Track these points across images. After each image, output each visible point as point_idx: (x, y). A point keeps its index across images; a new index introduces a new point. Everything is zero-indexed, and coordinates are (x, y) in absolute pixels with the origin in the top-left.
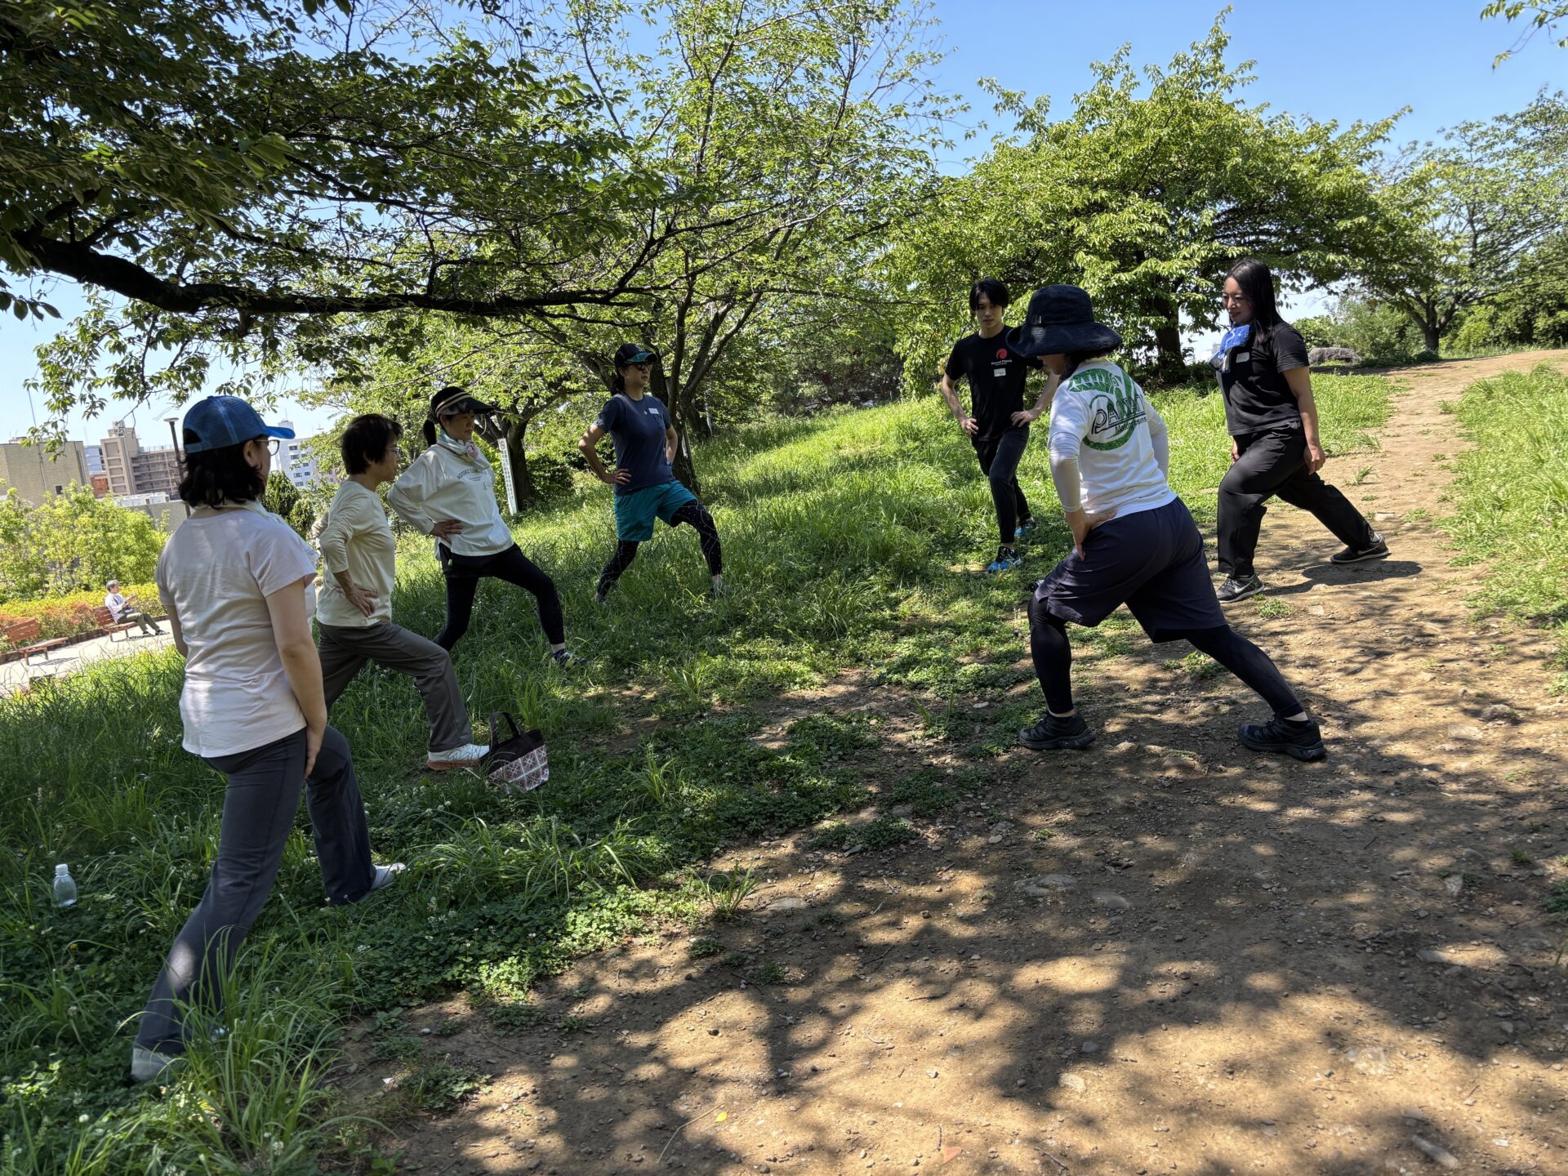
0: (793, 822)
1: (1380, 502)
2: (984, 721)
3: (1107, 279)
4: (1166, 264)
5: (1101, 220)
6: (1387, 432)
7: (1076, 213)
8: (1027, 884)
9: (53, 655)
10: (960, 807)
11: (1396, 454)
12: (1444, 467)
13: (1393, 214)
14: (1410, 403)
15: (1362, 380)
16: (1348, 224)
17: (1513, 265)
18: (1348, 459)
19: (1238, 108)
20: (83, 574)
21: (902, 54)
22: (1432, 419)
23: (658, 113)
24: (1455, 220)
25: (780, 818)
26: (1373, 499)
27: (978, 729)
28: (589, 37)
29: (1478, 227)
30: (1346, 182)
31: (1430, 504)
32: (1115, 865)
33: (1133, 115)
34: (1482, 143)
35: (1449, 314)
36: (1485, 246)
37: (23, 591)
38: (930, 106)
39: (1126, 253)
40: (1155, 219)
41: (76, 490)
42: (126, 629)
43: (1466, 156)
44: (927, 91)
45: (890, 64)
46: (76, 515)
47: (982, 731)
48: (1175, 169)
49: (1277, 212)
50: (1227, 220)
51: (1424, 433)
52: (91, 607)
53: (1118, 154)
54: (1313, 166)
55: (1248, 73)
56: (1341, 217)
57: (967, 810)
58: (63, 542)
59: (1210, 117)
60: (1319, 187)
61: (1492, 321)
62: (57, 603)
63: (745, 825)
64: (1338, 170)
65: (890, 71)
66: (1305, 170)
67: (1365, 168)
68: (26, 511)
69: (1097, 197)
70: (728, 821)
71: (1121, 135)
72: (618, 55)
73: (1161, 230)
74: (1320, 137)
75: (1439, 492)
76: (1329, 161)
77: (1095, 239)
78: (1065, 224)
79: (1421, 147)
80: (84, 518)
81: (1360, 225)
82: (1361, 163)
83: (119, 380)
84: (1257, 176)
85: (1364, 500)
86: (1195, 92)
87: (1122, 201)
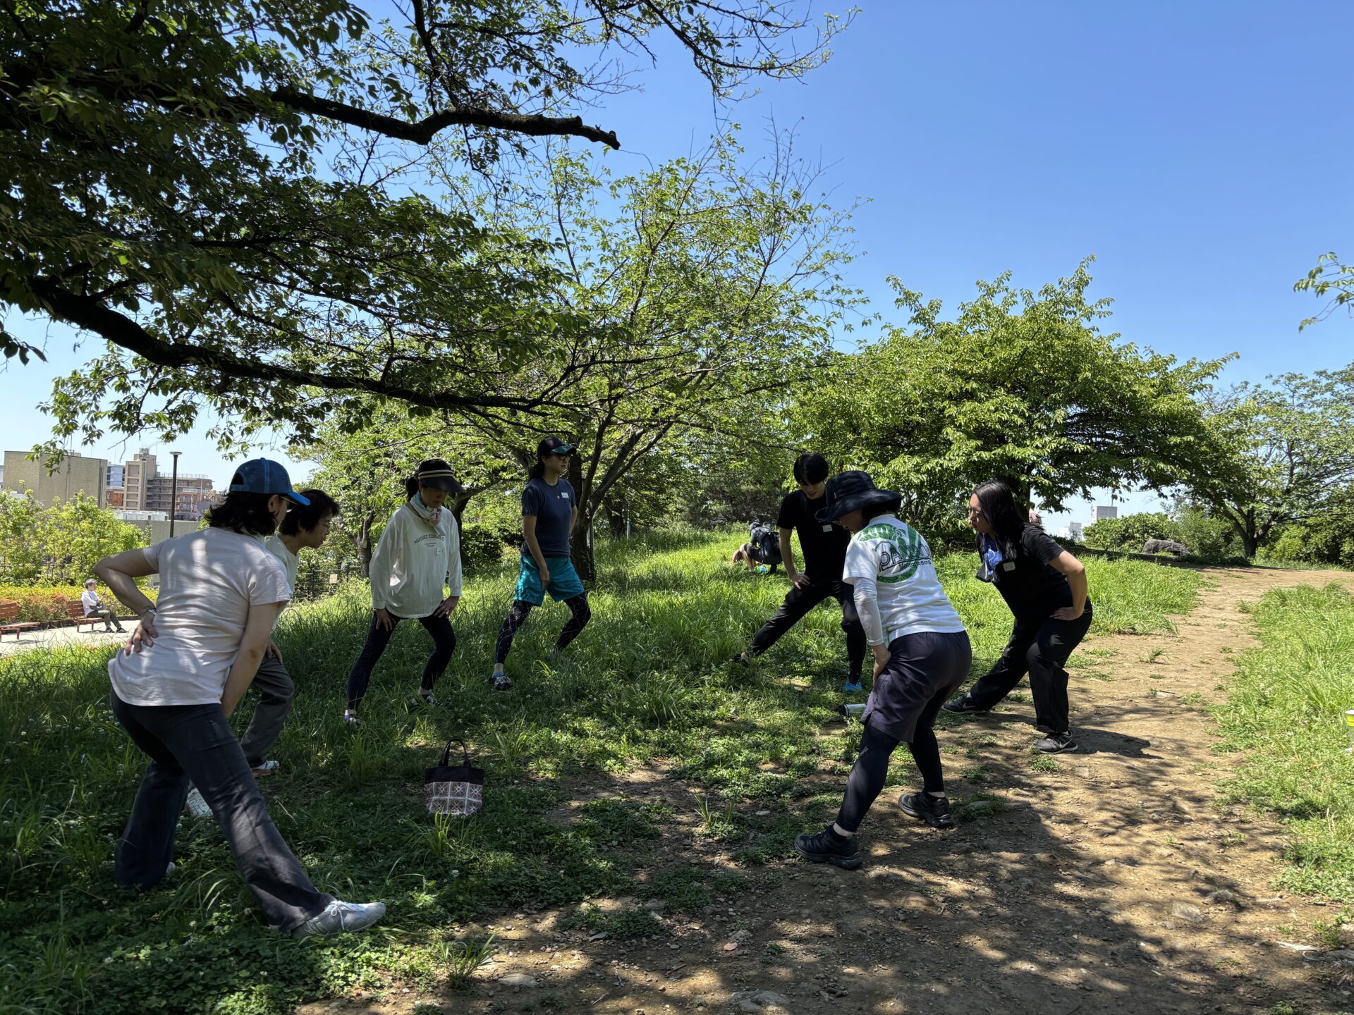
0: (553, 899)
1: (1165, 681)
2: (760, 828)
3: (969, 455)
4: (1021, 450)
5: (968, 405)
6: (1190, 620)
7: (950, 397)
8: (744, 997)
9: (24, 636)
10: (708, 910)
11: (1191, 640)
12: (1228, 660)
13: (1217, 436)
14: (1215, 598)
15: (1179, 572)
16: (1179, 440)
17: (1324, 496)
18: (1150, 638)
19: (1095, 335)
20: (72, 570)
21: (819, 251)
22: (1231, 615)
23: (610, 267)
24: (1276, 451)
25: (543, 894)
26: (1160, 677)
27: (752, 835)
28: (563, 201)
29: (1295, 459)
30: (1177, 406)
31: (1207, 691)
32: (830, 992)
33: (1006, 326)
34: (1303, 391)
35: (1266, 528)
36: (1301, 477)
37: (17, 577)
38: (836, 295)
39: (988, 436)
40: (1016, 411)
41: (82, 499)
42: (93, 623)
43: (1289, 400)
44: (835, 282)
45: (808, 257)
46: (79, 521)
47: (755, 837)
48: (1036, 374)
49: (1119, 422)
50: (1079, 421)
51: (1220, 626)
52: (69, 599)
53: (991, 355)
55: (1106, 308)
56: (1173, 434)
57: (715, 913)
58: (61, 541)
60: (1155, 407)
61: (1305, 539)
62: (43, 593)
63: (508, 894)
64: (1173, 396)
65: (808, 263)
66: (1144, 391)
67: (1197, 396)
68: (37, 510)
69: (968, 387)
70: (494, 888)
71: (995, 340)
72: (586, 217)
73: (1020, 421)
75: (1218, 681)
76: (1165, 388)
77: (962, 420)
78: (938, 404)
79: (1251, 387)
80: (85, 524)
81: (1188, 442)
82: (1192, 393)
83: (117, 415)
84: (1104, 389)
85: (1152, 677)
86: (1058, 316)
87: (989, 394)
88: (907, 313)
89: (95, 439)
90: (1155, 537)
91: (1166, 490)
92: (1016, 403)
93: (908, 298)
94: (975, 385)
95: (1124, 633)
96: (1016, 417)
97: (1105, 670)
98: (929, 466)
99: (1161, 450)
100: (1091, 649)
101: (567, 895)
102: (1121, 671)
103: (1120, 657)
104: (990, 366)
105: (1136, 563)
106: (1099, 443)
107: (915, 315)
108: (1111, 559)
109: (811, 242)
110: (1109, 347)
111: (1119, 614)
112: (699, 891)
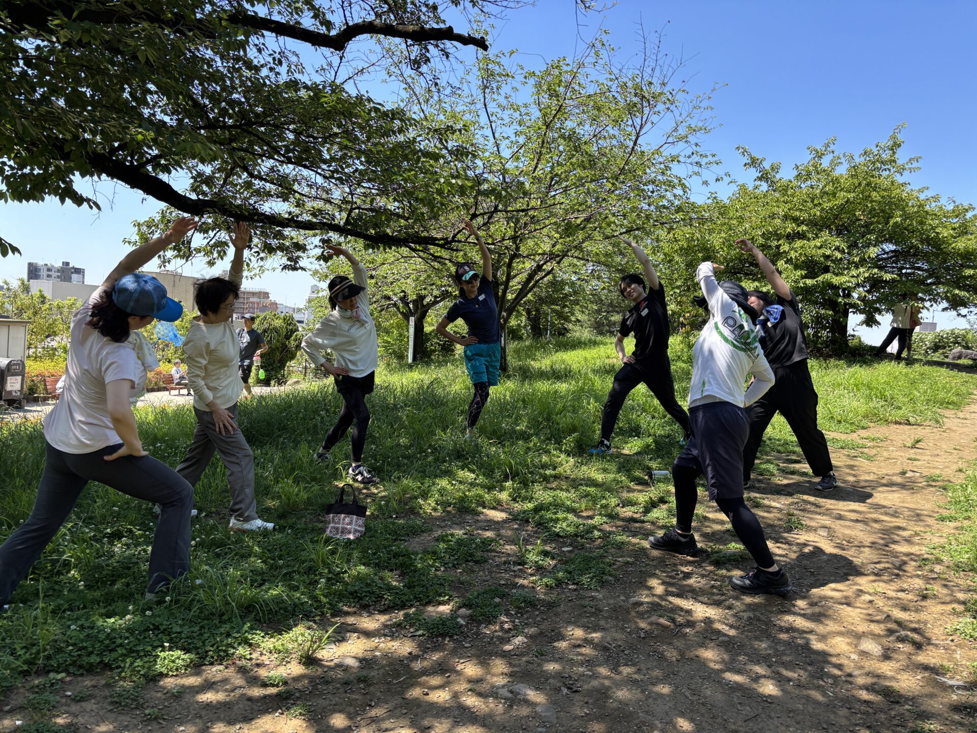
1: (918, 463)
2: (561, 560)
3: (797, 282)
4: (838, 278)
5: (798, 243)
7: (785, 237)
8: (503, 687)
10: (501, 619)
16: (972, 272)
18: (918, 428)
19: (906, 188)
26: (915, 460)
28: (487, 91)
30: (971, 245)
31: (949, 472)
32: (569, 688)
33: (833, 182)
38: (695, 158)
40: (837, 249)
44: (695, 149)
45: (676, 130)
47: (555, 567)
50: (893, 256)
53: (820, 204)
54: (952, 232)
55: (915, 165)
56: (968, 267)
57: (504, 623)
59: (884, 190)
65: (675, 134)
66: (945, 233)
69: (800, 229)
70: (351, 594)
71: (824, 193)
73: (840, 256)
74: (960, 214)
75: (961, 464)
77: (793, 255)
85: (909, 459)
86: (876, 173)
87: (816, 235)
91: (963, 311)
92: (838, 242)
93: (754, 162)
94: (805, 228)
96: (837, 253)
97: (873, 452)
99: (958, 280)
100: (866, 435)
101: (403, 601)
102: (885, 453)
103: (888, 442)
104: (818, 213)
106: (908, 274)
107: (760, 175)
109: (678, 117)
110: (918, 198)
112: (497, 605)
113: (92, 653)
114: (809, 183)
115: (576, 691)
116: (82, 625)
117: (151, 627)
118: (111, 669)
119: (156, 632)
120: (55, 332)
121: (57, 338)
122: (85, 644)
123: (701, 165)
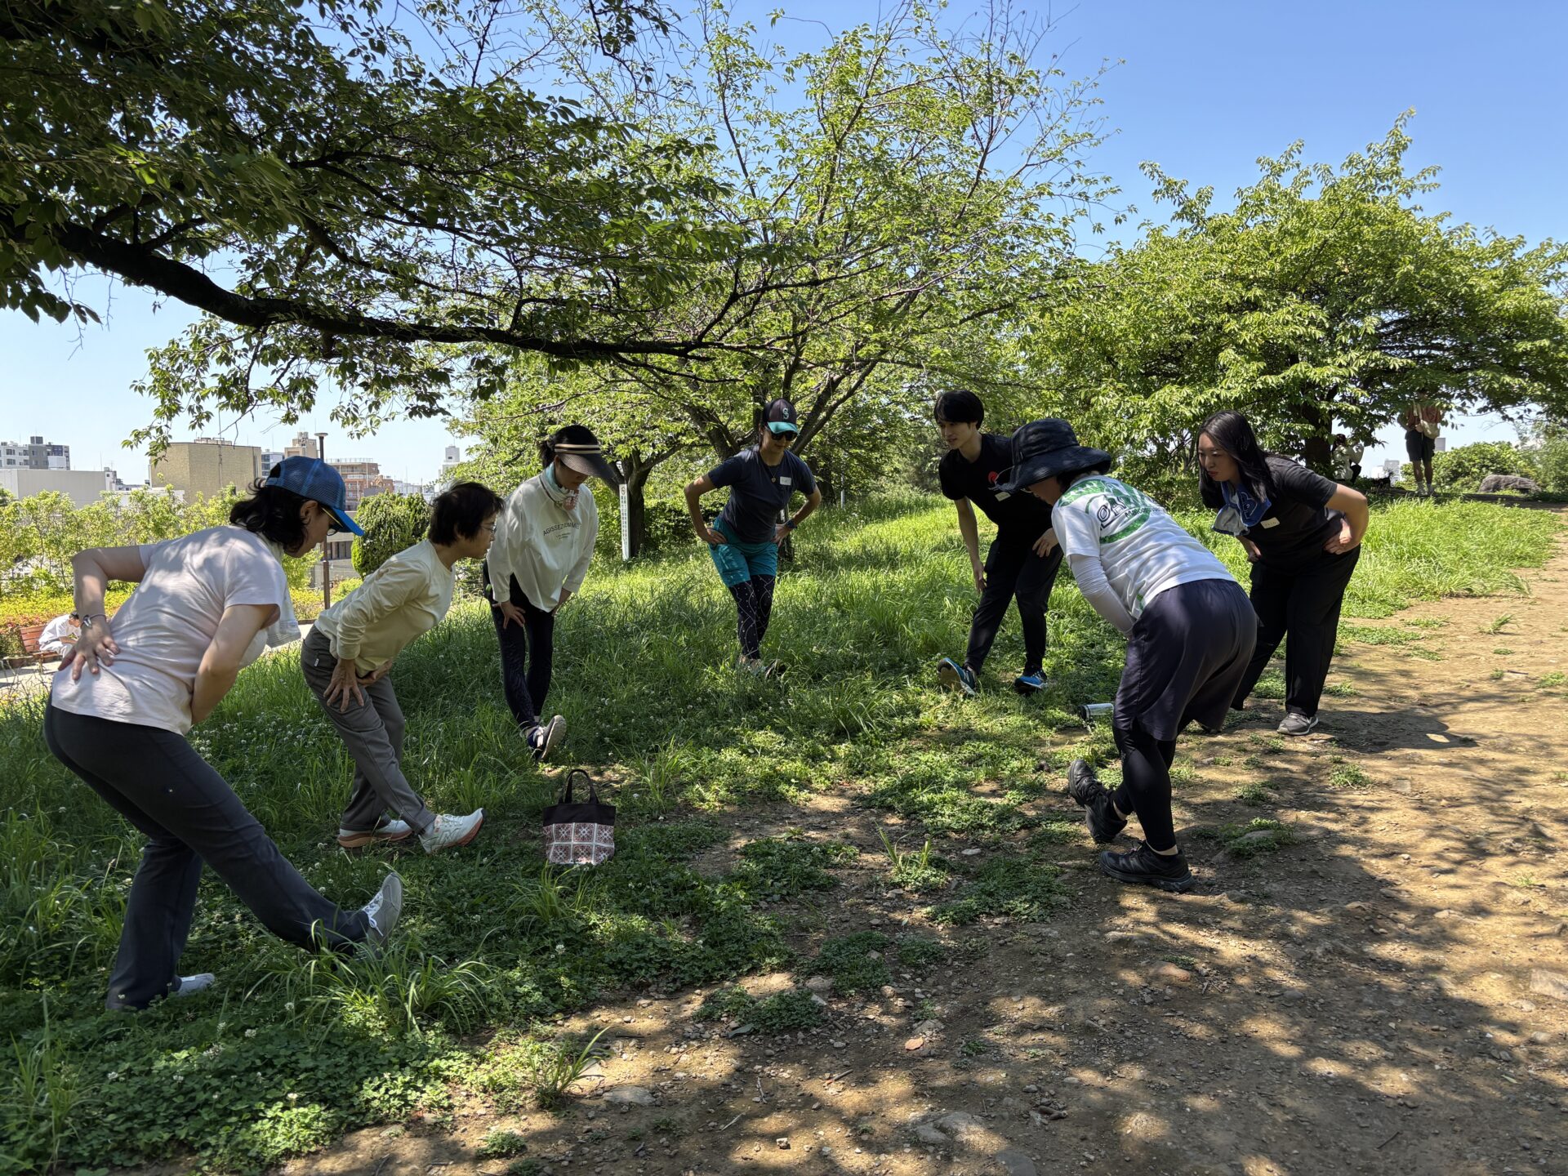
0: (687, 979)
1: (1515, 658)
2: (966, 873)
3: (1252, 380)
4: (1318, 370)
5: (1251, 318)
6: (1545, 575)
7: (1229, 308)
10: (889, 990)
11: (1548, 602)
15: (1529, 514)
16: (1529, 346)
18: (1492, 601)
19: (1418, 215)
21: (1056, 131)
25: (676, 971)
26: (1507, 653)
27: (954, 884)
28: (728, 93)
30: (1527, 302)
33: (1298, 213)
38: (1078, 187)
39: (1276, 356)
40: (1313, 322)
41: (232, 492)
44: (1076, 171)
45: (1042, 142)
47: (959, 885)
48: (1340, 273)
49: (1450, 327)
50: (1396, 330)
53: (1279, 252)
54: (1493, 282)
55: (1431, 179)
56: (1521, 338)
59: (1382, 222)
60: (1498, 304)
63: (631, 973)
64: (1522, 289)
65: (1042, 149)
66: (1483, 285)
67: (1553, 289)
68: (180, 507)
69: (1251, 294)
70: (612, 966)
71: (1285, 233)
73: (1319, 334)
74: (1504, 253)
76: (1512, 279)
77: (1246, 336)
78: (1213, 319)
81: (1541, 350)
82: (1547, 284)
83: (223, 391)
84: (1430, 286)
85: (1496, 652)
86: (1369, 195)
87: (1278, 301)
88: (1170, 207)
89: (204, 421)
90: (1495, 472)
91: (1510, 411)
92: (1312, 311)
93: (1170, 189)
94: (1259, 292)
95: (1458, 596)
96: (1313, 330)
97: (1434, 646)
98: (1201, 398)
99: (1506, 360)
100: (1413, 619)
101: (706, 972)
102: (1454, 646)
103: (1452, 628)
104: (1278, 267)
105: (1472, 505)
106: (1421, 356)
107: (1179, 209)
108: (1438, 502)
109: (1044, 121)
110: (1437, 231)
111: (1451, 572)
112: (876, 966)
113: (153, 1123)
114: (1260, 218)
115: (1059, 1118)
116: (129, 1070)
117: (259, 1063)
118: (192, 1151)
119: (270, 1071)
120: (27, 551)
121: (34, 562)
122: (138, 1108)
123: (1087, 198)
